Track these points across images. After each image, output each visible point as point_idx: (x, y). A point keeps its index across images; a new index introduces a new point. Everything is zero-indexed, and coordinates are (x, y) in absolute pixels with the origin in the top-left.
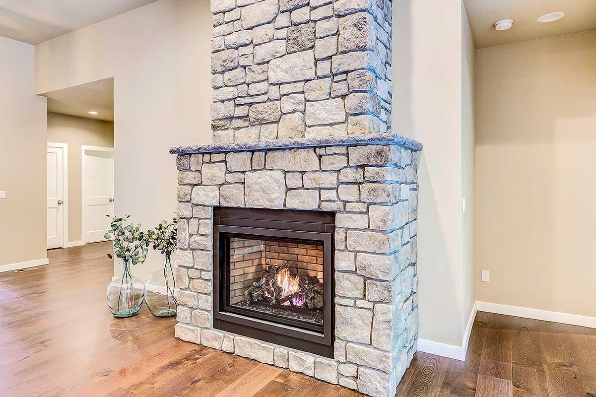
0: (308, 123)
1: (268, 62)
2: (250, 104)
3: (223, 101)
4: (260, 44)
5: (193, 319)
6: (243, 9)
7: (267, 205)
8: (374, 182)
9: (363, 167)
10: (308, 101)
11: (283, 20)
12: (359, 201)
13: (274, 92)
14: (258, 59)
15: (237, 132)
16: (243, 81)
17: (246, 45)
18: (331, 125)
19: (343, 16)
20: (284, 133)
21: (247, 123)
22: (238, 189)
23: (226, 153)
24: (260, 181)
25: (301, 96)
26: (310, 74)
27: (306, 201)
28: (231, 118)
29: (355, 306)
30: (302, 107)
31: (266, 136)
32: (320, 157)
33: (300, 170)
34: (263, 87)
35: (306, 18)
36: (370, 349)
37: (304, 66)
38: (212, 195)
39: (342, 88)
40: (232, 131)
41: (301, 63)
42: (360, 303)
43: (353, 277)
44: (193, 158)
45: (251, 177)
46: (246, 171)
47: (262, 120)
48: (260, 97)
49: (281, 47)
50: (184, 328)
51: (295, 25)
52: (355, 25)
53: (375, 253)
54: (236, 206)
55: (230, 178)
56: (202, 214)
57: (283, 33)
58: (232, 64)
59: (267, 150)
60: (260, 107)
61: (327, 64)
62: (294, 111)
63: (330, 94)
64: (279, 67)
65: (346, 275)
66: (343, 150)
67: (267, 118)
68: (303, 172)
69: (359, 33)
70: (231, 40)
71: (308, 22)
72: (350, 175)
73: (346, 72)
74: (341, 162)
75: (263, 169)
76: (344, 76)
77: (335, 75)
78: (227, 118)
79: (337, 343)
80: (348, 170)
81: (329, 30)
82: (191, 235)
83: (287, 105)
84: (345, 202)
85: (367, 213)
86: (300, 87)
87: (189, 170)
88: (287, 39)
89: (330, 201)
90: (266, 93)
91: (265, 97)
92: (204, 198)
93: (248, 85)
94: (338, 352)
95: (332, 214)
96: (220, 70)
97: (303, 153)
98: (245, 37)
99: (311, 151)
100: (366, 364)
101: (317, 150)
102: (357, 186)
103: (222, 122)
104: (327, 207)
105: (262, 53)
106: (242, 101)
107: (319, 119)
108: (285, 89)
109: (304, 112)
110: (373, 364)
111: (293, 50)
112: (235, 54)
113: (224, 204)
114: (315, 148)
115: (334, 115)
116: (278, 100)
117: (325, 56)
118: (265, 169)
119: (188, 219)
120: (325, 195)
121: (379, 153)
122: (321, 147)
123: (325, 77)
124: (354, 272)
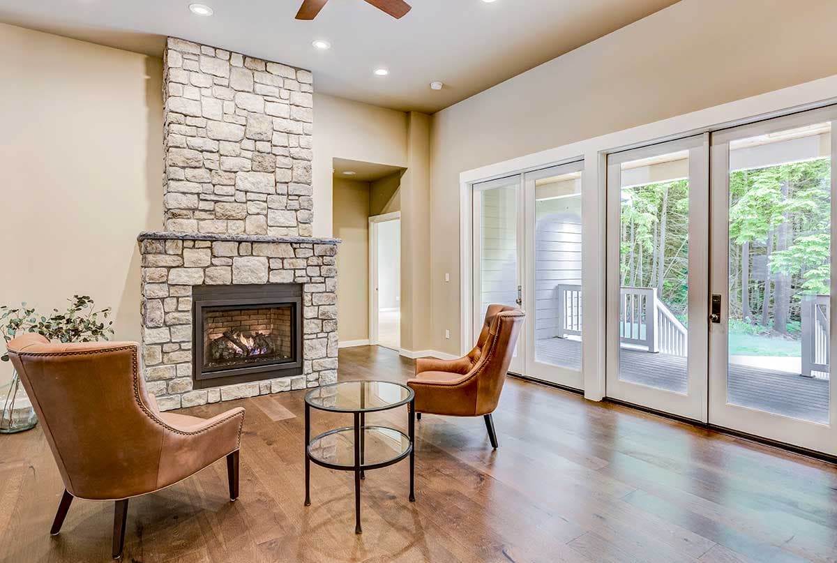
0: (270, 224)
1: (235, 172)
2: (216, 202)
3: (184, 193)
4: (227, 156)
5: (170, 388)
6: (210, 122)
7: (256, 281)
8: (330, 265)
9: (322, 256)
10: (270, 208)
11: (249, 144)
12: (320, 276)
13: (241, 197)
14: (226, 167)
15: (201, 222)
16: (208, 181)
17: (212, 152)
18: (287, 227)
19: (295, 159)
20: (251, 228)
21: (212, 217)
22: (226, 270)
23: (212, 241)
24: (249, 264)
25: (265, 204)
26: (272, 190)
27: (286, 277)
28: (194, 210)
29: (317, 338)
30: (265, 212)
31: (235, 229)
32: (295, 249)
33: (281, 257)
34: (230, 190)
35: (269, 150)
36: (327, 359)
37: (268, 184)
38: (197, 276)
39: (295, 204)
40: (196, 221)
41: (264, 181)
42: (320, 335)
43: (316, 321)
44: (169, 243)
45: (238, 261)
46: (233, 257)
47: (229, 216)
48: (226, 197)
49: (248, 164)
50: (160, 400)
51: (259, 151)
52: (305, 168)
53: (329, 305)
54: (221, 283)
55: (215, 261)
56: (183, 293)
57: (249, 154)
58: (197, 164)
59: (252, 242)
60: (227, 206)
61: (284, 186)
62: (258, 214)
63: (286, 207)
64: (247, 179)
65: (312, 320)
66: (311, 246)
67: (234, 215)
68: (283, 259)
69: (307, 173)
70: (196, 142)
71: (269, 153)
72: (315, 261)
73: (299, 196)
74: (309, 253)
75: (249, 256)
76: (297, 198)
77: (288, 195)
78: (189, 209)
79: (306, 363)
80: (314, 258)
81: (287, 165)
82: (166, 313)
83: (252, 208)
84: (311, 277)
85: (325, 282)
86: (263, 197)
87: (166, 253)
88: (252, 160)
89: (302, 277)
90: (232, 196)
91: (233, 199)
92: (186, 279)
93: (214, 186)
94: (307, 367)
95: (302, 285)
96: (181, 165)
97: (283, 246)
98: (212, 145)
99: (289, 245)
100: (323, 369)
101: (295, 246)
102: (318, 268)
103: (185, 212)
104: (300, 280)
105: (229, 163)
106: (208, 197)
107: (279, 223)
108: (251, 196)
109: (266, 216)
110: (329, 367)
111: (258, 170)
112: (200, 156)
113: (209, 282)
114: (291, 244)
115: (290, 221)
116: (244, 203)
117: (283, 181)
118: (252, 255)
119: (163, 299)
120: (298, 273)
121: (332, 249)
122: (296, 243)
123: (282, 195)
124: (317, 318)
